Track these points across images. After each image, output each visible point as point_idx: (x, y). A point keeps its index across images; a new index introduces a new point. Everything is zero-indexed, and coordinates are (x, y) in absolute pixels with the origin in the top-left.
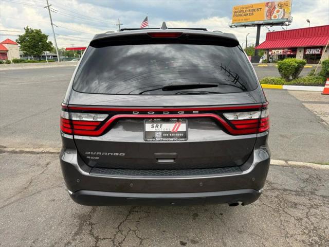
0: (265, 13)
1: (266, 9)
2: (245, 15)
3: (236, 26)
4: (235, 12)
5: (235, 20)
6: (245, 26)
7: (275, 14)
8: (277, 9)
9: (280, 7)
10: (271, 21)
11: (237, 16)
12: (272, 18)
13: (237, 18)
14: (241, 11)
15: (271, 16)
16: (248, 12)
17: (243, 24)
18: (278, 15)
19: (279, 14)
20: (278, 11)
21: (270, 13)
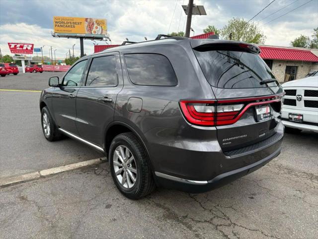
0: (86, 28)
1: (86, 24)
2: (67, 26)
3: (59, 37)
4: (56, 22)
5: (58, 30)
6: (68, 37)
7: (94, 29)
8: (95, 25)
9: (98, 24)
10: (92, 36)
11: (58, 26)
12: (93, 33)
13: (59, 28)
14: (62, 22)
15: (91, 31)
16: (69, 24)
17: (66, 34)
18: (96, 31)
19: (98, 30)
20: (97, 28)
21: (90, 27)
